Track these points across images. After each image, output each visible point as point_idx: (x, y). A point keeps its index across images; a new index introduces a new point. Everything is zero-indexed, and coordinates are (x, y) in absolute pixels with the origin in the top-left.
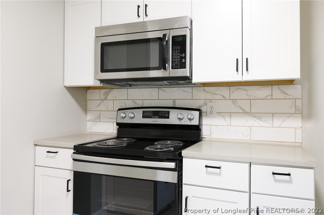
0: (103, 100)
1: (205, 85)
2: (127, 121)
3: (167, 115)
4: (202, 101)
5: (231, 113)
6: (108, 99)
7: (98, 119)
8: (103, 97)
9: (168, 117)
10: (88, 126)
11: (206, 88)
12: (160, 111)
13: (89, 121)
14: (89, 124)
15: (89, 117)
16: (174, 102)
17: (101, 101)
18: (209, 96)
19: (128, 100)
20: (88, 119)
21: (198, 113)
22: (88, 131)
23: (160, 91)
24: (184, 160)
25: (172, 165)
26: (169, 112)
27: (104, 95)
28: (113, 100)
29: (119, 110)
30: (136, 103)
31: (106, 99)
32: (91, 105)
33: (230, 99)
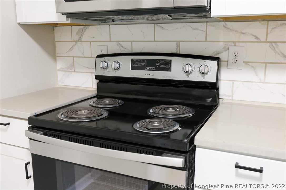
0: (76, 42)
1: (227, 19)
2: (110, 73)
3: (167, 66)
4: (221, 45)
5: (266, 63)
6: (83, 40)
7: (71, 68)
8: (76, 38)
9: (168, 69)
10: (59, 78)
11: (229, 24)
12: (156, 60)
13: (59, 70)
14: (60, 75)
15: (60, 64)
16: (178, 46)
17: (74, 43)
18: (233, 37)
19: (110, 41)
20: (58, 68)
21: (215, 63)
22: (60, 84)
23: (158, 28)
24: (198, 151)
25: (179, 161)
26: (170, 61)
27: (77, 34)
28: (91, 42)
29: (99, 56)
30: (122, 47)
31: (80, 40)
32: (61, 48)
33: (266, 42)
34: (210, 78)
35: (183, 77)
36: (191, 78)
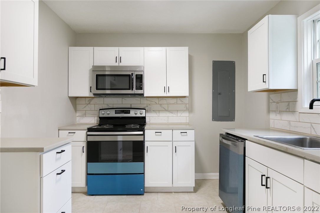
0: (88, 104)
1: (147, 97)
2: (106, 116)
3: (129, 112)
4: (145, 105)
5: (159, 110)
6: (91, 103)
7: (84, 115)
8: (88, 103)
9: (129, 113)
10: (77, 120)
11: (147, 98)
12: (124, 110)
13: (77, 117)
14: (78, 119)
16: (131, 105)
17: (86, 105)
18: (149, 103)
19: (104, 104)
20: (77, 115)
21: (145, 110)
22: (78, 122)
23: (123, 100)
24: (146, 130)
25: (141, 133)
26: (130, 110)
27: (88, 101)
28: (95, 104)
29: (100, 110)
30: (109, 106)
31: (89, 103)
32: (79, 107)
33: (159, 104)
34: (143, 115)
35: (135, 116)
36: (137, 116)
